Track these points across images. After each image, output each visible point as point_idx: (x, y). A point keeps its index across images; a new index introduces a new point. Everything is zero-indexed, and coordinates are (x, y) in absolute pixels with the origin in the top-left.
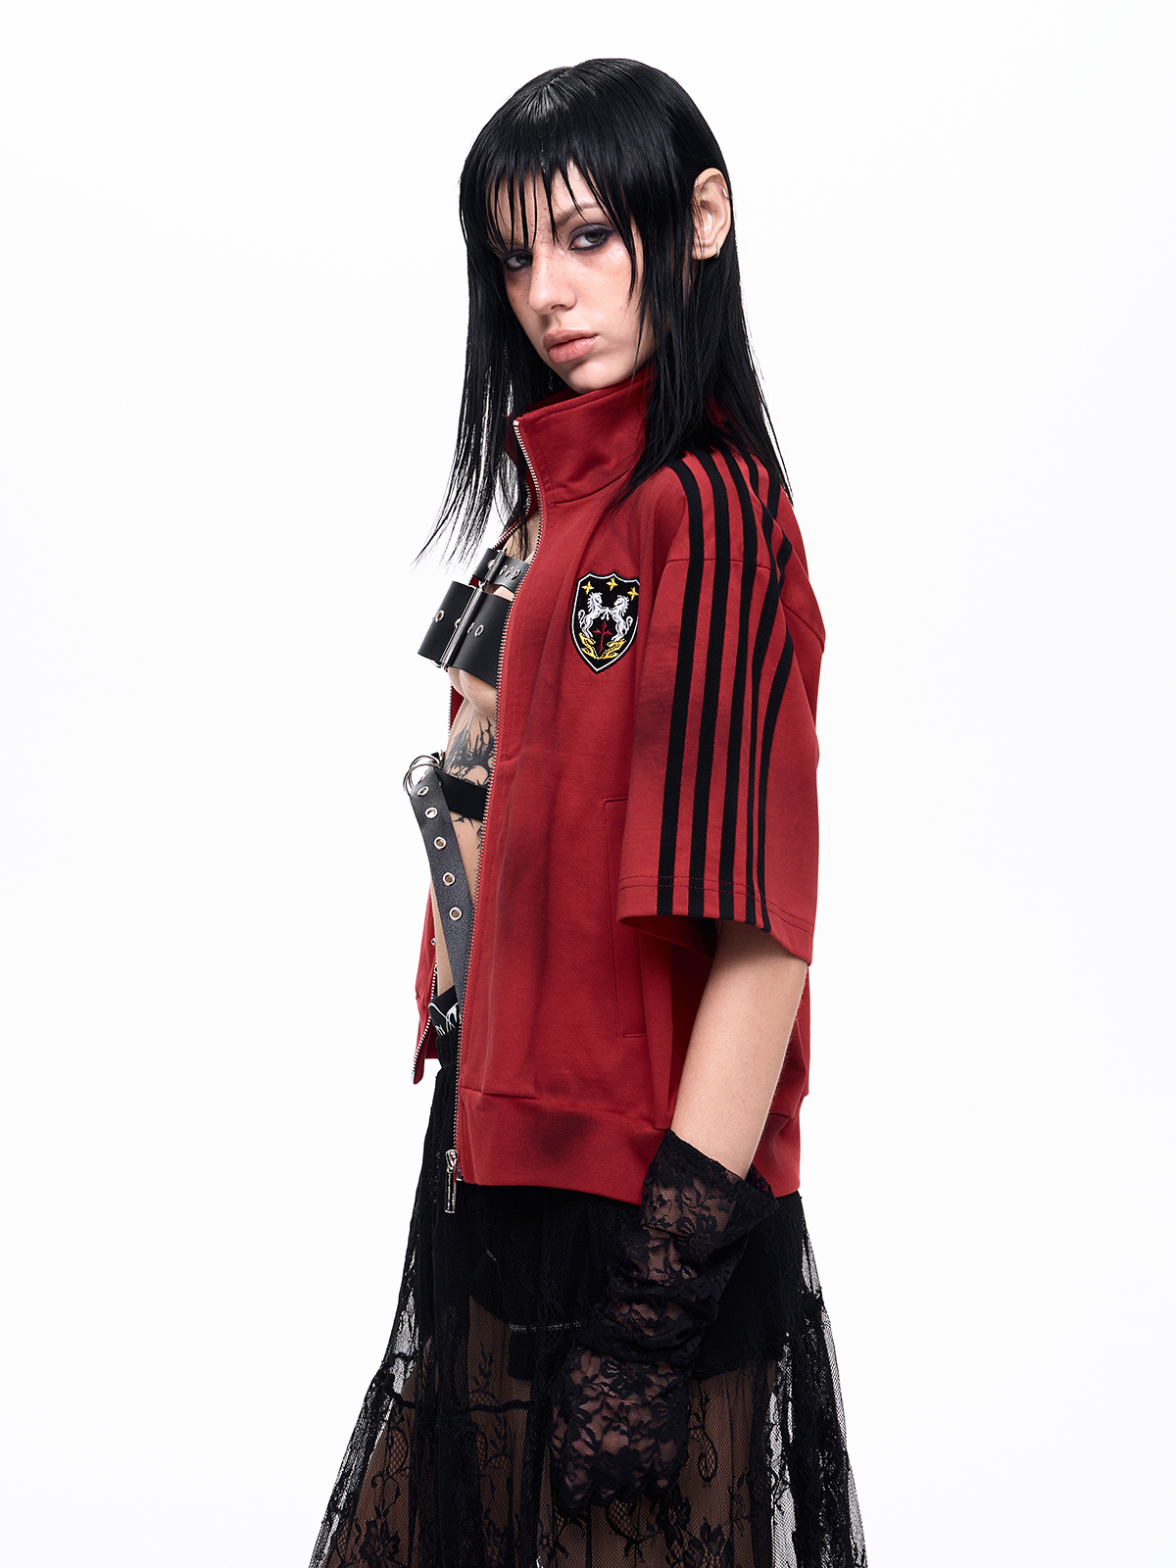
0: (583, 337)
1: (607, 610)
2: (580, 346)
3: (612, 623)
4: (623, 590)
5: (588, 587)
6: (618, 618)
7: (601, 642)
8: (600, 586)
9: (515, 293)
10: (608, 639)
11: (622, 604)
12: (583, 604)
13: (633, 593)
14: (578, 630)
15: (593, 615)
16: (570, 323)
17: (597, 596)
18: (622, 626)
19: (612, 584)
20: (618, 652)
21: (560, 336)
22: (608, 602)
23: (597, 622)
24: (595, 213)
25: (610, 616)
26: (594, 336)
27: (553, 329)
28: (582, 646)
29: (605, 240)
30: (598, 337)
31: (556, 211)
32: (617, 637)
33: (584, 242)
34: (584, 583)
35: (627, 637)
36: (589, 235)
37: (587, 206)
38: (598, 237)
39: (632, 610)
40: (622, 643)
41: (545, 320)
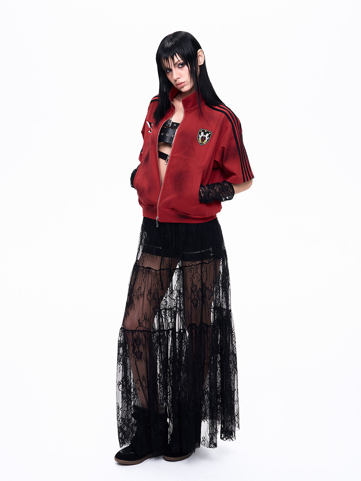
0: (183, 83)
1: (204, 135)
2: (183, 84)
3: (205, 138)
4: (208, 132)
5: (201, 131)
6: (206, 137)
8: (203, 131)
9: (169, 77)
11: (207, 135)
12: (200, 133)
13: (210, 133)
14: (199, 138)
15: (202, 136)
16: (180, 81)
17: (203, 133)
18: (207, 138)
19: (206, 131)
21: (179, 83)
22: (205, 134)
23: (202, 137)
24: (182, 61)
29: (184, 65)
30: (185, 82)
32: (206, 140)
33: (180, 66)
34: (200, 130)
35: (208, 140)
37: (180, 60)
38: (183, 65)
39: (209, 136)
41: (176, 81)
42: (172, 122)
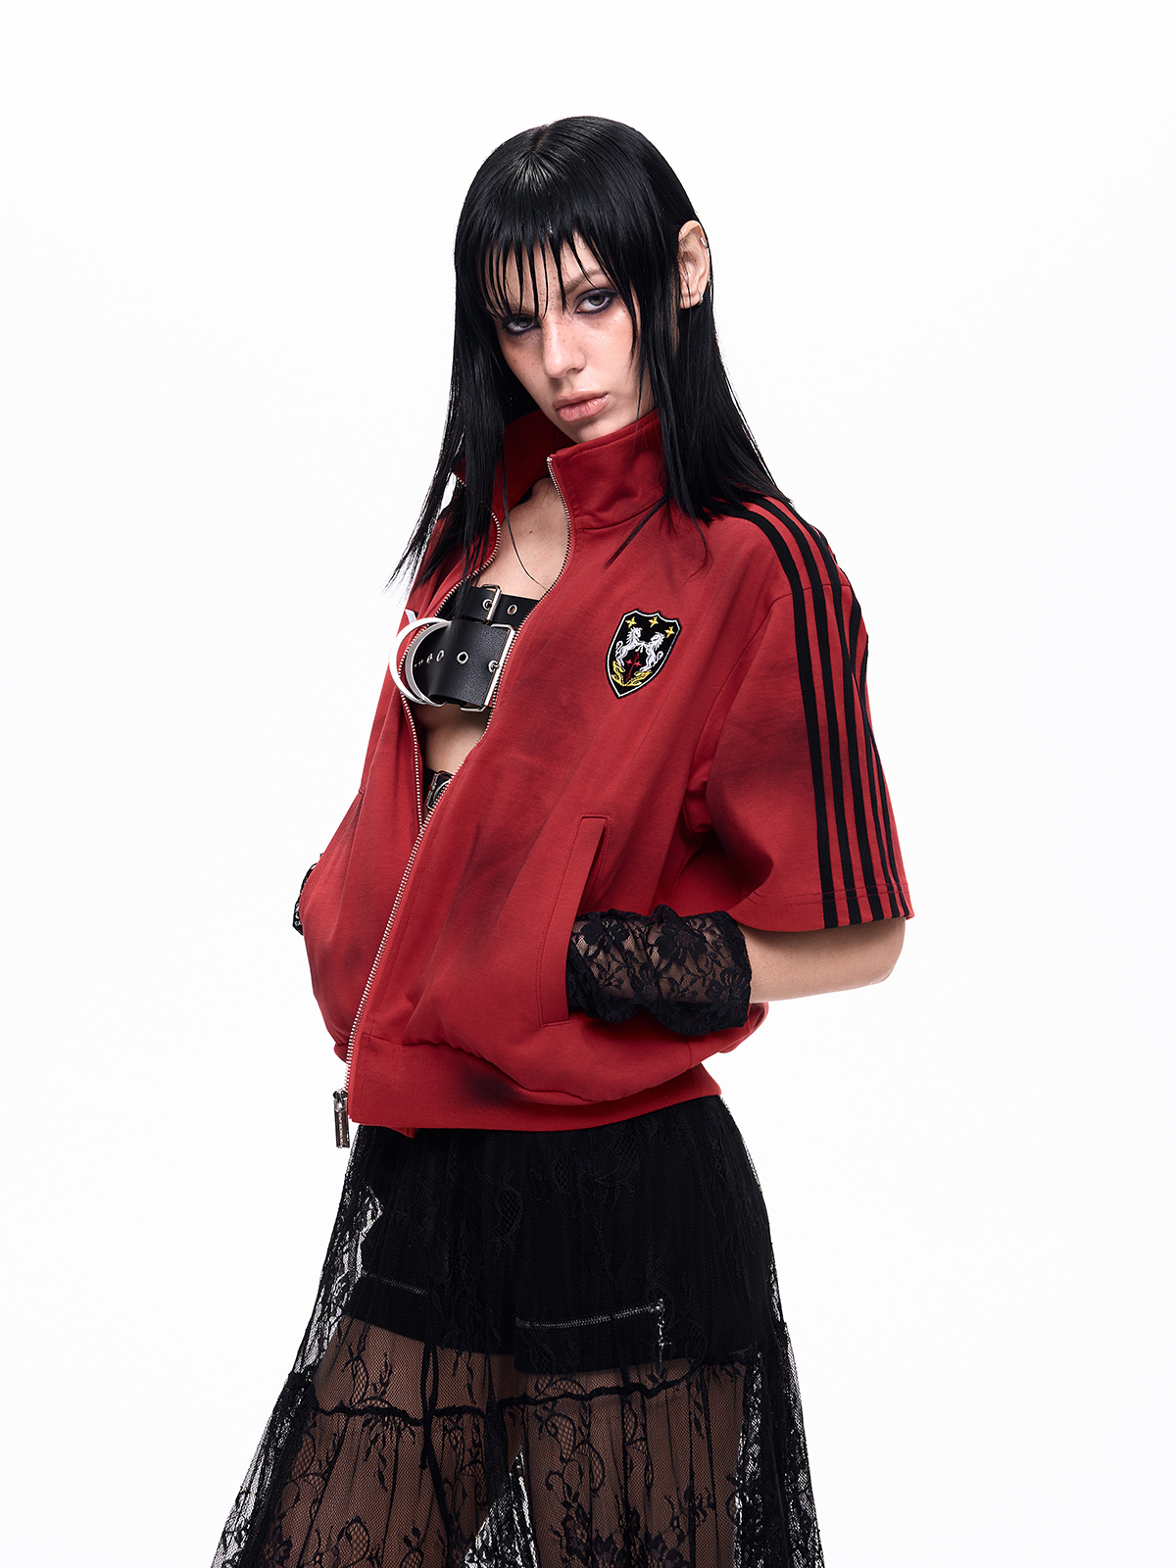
0: (595, 397)
1: (643, 644)
2: (593, 407)
3: (643, 656)
4: (662, 627)
5: (630, 623)
6: (651, 652)
7: (630, 672)
8: (642, 622)
9: (522, 360)
10: (637, 669)
11: (658, 639)
12: (623, 637)
13: (670, 632)
14: (613, 658)
15: (629, 647)
16: (583, 384)
17: (637, 631)
18: (652, 659)
19: (654, 622)
20: (642, 681)
21: (573, 397)
22: (646, 637)
23: (631, 653)
24: (600, 280)
25: (644, 649)
26: (606, 394)
27: (566, 393)
28: (613, 673)
29: (610, 302)
30: (607, 396)
31: (566, 280)
32: (645, 668)
33: (588, 306)
34: (626, 619)
35: (655, 668)
36: (594, 298)
37: (594, 273)
38: (602, 300)
39: (664, 647)
40: (648, 673)
41: (556, 383)
42: (502, 596)
